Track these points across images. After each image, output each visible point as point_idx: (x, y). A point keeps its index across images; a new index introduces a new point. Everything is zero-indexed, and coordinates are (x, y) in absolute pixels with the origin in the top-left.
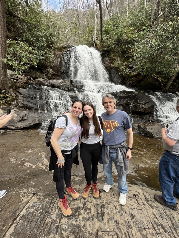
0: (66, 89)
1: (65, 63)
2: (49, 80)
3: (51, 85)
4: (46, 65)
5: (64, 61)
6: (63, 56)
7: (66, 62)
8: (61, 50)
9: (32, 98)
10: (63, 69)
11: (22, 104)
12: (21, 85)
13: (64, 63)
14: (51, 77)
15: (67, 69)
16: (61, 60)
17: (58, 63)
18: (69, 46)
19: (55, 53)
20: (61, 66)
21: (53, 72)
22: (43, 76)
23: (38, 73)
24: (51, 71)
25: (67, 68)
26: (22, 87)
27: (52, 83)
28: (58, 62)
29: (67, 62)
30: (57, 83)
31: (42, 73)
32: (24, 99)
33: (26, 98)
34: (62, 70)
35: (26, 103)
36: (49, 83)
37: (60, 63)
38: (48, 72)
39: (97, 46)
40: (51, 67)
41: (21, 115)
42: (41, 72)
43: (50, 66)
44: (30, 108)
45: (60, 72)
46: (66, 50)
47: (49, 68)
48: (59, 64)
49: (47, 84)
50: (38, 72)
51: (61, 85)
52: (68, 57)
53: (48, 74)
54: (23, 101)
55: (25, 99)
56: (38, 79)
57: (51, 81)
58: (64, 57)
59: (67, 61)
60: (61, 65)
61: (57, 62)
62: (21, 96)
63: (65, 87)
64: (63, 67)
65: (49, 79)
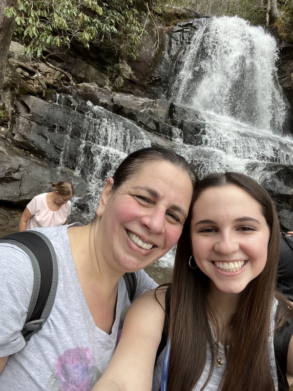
0: (152, 125)
1: (171, 57)
2: (113, 93)
3: (115, 106)
4: (119, 54)
5: (169, 52)
6: (171, 37)
7: (173, 53)
8: (170, 20)
9: (52, 128)
10: (160, 73)
11: (24, 137)
12: (37, 88)
13: (166, 56)
14: (123, 87)
15: (170, 75)
16: (162, 47)
17: (151, 54)
18: (193, 14)
19: (150, 26)
20: (157, 63)
21: (130, 76)
22: (105, 79)
23: (93, 71)
24: (127, 70)
25: (170, 71)
26: (38, 93)
27: (118, 102)
28: (152, 50)
29: (176, 56)
30: (133, 105)
31: (102, 72)
32: (31, 125)
33: (38, 123)
34: (156, 75)
35: (33, 137)
36: (112, 100)
37: (156, 55)
38: (119, 72)
39: (276, 24)
40: (130, 61)
41: (8, 166)
42: (102, 68)
43: (128, 56)
44: (39, 153)
45: (151, 78)
46: (182, 24)
47: (125, 61)
48: (153, 55)
49: (105, 101)
50: (93, 67)
51: (142, 111)
52: (182, 43)
53: (117, 76)
54: (28, 130)
55: (33, 127)
56: (86, 84)
57: (118, 96)
58: (173, 41)
59: (178, 53)
60: (158, 58)
61: (149, 50)
62: (27, 115)
63: (150, 120)
64: (161, 66)
65: (116, 90)
